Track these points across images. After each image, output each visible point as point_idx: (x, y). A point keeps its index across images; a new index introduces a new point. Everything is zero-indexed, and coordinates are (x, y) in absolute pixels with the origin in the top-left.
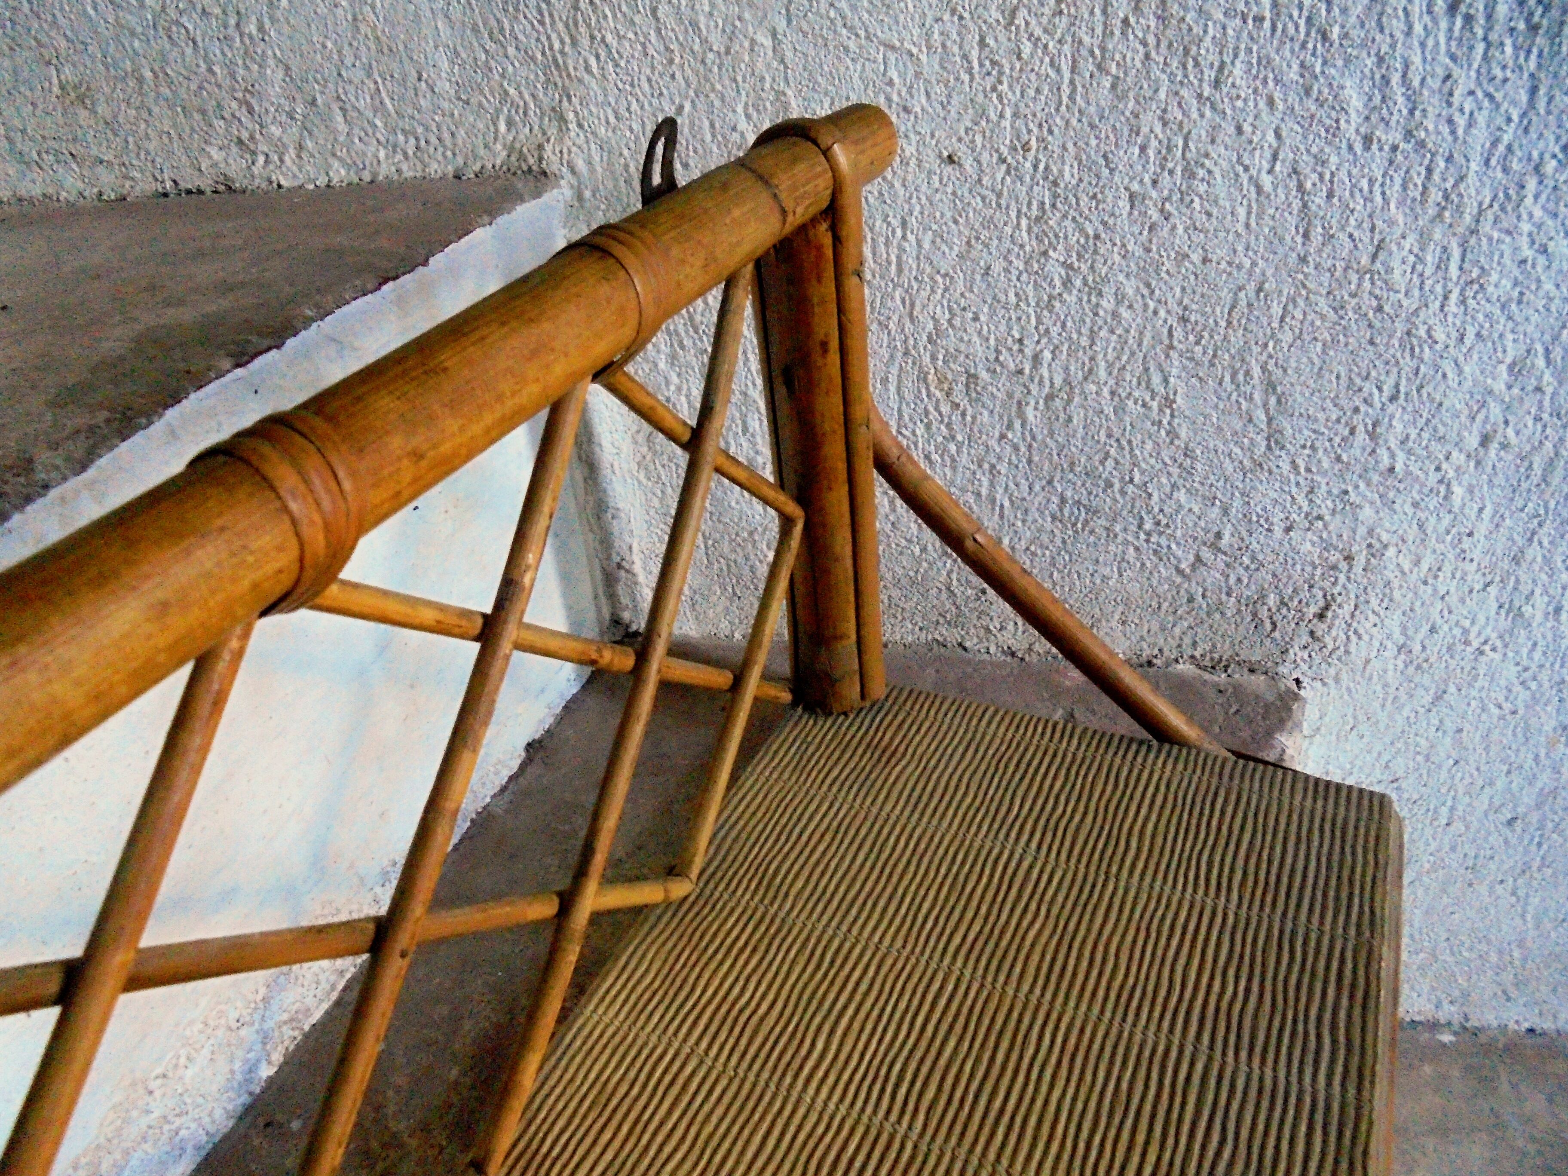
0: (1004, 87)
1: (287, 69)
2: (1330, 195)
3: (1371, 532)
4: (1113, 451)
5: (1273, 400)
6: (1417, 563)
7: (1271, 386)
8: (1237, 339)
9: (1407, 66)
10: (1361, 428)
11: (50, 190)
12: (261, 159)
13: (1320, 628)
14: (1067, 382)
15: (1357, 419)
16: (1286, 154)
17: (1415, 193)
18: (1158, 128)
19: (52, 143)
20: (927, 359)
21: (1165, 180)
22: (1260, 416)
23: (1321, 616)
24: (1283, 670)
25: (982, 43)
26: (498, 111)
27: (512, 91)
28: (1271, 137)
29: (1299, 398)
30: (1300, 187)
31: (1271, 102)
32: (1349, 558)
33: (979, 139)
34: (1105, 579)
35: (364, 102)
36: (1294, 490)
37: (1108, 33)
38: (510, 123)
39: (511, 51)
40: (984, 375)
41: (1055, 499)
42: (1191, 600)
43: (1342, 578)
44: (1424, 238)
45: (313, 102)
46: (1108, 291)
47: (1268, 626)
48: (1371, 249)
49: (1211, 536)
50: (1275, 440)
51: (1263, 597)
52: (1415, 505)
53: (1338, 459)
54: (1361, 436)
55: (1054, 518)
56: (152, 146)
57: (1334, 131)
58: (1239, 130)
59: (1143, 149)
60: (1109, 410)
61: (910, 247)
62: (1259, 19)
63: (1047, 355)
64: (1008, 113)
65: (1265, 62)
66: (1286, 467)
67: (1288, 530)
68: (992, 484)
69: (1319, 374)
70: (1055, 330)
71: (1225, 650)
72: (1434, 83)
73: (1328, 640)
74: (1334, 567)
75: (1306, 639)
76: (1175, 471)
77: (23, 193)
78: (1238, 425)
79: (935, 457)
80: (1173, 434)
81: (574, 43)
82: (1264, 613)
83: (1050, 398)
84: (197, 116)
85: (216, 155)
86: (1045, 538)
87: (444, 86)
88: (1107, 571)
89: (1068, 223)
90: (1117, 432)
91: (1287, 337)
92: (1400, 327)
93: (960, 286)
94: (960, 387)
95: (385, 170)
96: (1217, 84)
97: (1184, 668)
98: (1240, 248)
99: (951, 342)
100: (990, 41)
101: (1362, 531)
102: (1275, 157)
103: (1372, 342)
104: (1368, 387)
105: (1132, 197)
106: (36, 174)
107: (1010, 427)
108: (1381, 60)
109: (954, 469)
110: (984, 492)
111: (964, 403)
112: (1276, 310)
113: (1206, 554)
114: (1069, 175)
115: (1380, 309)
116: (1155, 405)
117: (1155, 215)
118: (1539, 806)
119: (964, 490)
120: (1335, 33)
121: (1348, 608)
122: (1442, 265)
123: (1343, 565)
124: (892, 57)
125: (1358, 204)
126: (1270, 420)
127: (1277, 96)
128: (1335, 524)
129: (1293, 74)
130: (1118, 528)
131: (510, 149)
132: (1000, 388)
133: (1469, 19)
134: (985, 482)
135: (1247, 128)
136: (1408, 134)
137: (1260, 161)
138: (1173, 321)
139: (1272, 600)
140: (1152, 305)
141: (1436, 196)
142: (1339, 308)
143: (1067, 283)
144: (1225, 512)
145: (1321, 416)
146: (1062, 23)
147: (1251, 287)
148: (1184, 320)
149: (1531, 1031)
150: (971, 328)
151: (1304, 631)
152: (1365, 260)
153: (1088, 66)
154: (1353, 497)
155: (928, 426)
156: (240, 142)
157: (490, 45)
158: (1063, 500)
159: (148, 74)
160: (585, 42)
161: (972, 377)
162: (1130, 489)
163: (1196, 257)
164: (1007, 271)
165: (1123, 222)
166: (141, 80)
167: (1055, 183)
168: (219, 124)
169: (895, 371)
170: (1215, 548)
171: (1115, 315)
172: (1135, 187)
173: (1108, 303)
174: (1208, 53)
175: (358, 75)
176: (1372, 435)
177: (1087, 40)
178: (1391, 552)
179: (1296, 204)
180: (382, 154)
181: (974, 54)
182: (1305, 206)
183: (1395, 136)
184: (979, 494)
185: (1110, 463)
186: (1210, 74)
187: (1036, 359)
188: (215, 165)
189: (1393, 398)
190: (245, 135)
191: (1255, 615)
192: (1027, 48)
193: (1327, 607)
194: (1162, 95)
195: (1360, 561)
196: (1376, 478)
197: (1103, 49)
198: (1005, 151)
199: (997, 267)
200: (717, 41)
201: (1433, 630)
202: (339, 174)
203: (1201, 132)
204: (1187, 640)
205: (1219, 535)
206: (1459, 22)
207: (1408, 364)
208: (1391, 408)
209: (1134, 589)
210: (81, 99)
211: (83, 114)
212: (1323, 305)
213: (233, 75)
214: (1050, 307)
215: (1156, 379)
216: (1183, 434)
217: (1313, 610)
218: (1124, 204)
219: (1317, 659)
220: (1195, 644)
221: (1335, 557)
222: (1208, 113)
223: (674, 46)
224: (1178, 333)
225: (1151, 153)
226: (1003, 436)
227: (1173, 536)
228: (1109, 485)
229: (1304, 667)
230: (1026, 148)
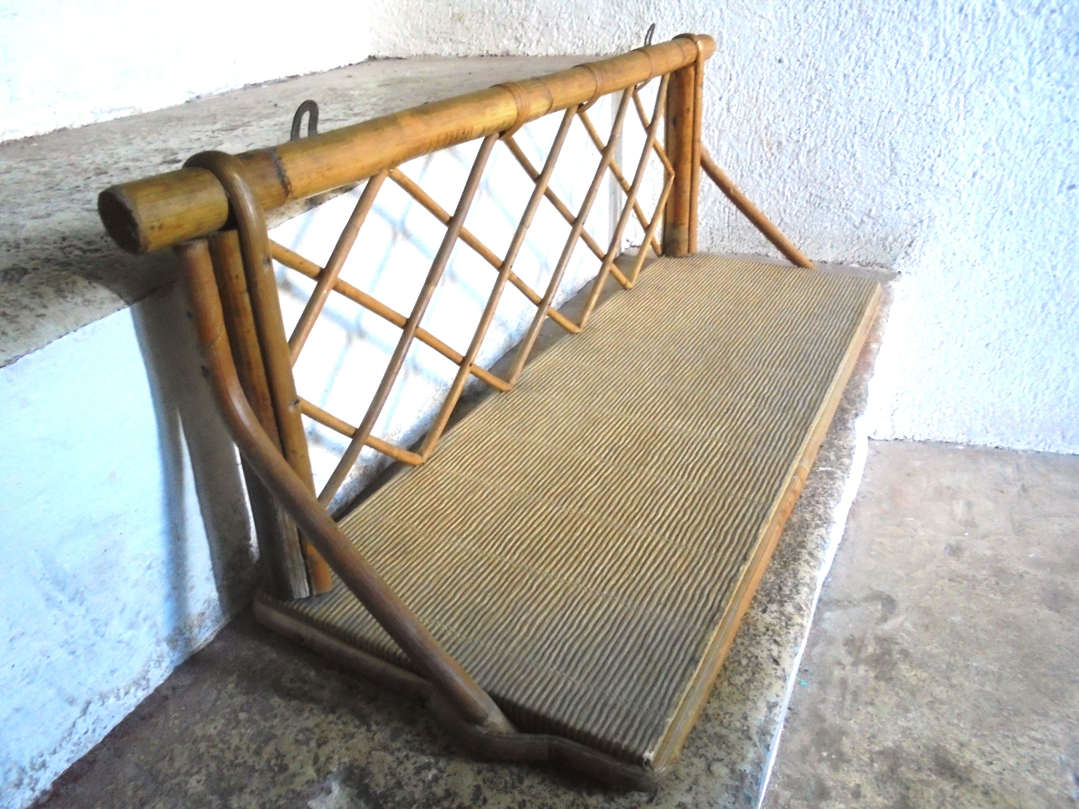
0: (801, 34)
1: (540, 12)
2: (917, 76)
3: (930, 211)
4: (831, 174)
5: (893, 155)
6: (948, 224)
7: (892, 150)
8: (880, 131)
9: (945, 31)
10: (926, 168)
11: (438, 52)
12: (522, 45)
13: (910, 250)
14: (816, 145)
15: (925, 164)
16: (902, 61)
17: (947, 77)
18: (856, 49)
19: (443, 35)
20: (763, 135)
21: (857, 69)
22: (888, 162)
23: (910, 245)
24: (894, 267)
25: (795, 17)
26: (615, 33)
27: (622, 26)
28: (896, 56)
29: (903, 155)
30: (906, 74)
31: (896, 42)
32: (921, 222)
33: (790, 53)
34: (826, 228)
35: (566, 26)
36: (900, 193)
37: (840, 15)
38: (619, 38)
39: (624, 11)
40: (785, 142)
41: (808, 194)
42: (859, 238)
43: (919, 230)
44: (951, 93)
45: (547, 25)
46: (834, 111)
47: (888, 249)
48: (931, 98)
49: (867, 211)
50: (893, 171)
51: (886, 238)
52: (948, 200)
53: (917, 180)
54: (926, 172)
55: (807, 202)
56: (482, 37)
57: (919, 54)
58: (885, 52)
59: (850, 58)
60: (831, 157)
61: (761, 92)
62: (893, 12)
63: (808, 135)
64: (802, 43)
65: (895, 27)
66: (897, 182)
67: (898, 209)
68: (784, 187)
69: (911, 146)
70: (812, 125)
71: (871, 259)
72: (954, 37)
73: (912, 255)
74: (915, 225)
75: (903, 255)
76: (855, 183)
77: (428, 53)
78: (879, 165)
79: (763, 175)
80: (854, 168)
81: (648, 9)
82: (887, 244)
83: (809, 152)
84: (502, 28)
85: (506, 42)
86: (803, 210)
87: (597, 22)
88: (826, 225)
89: (820, 85)
90: (833, 167)
91: (899, 130)
92: (942, 128)
93: (778, 107)
94: (775, 147)
95: (569, 51)
96: (878, 34)
97: (855, 265)
98: (883, 95)
99: (773, 128)
100: (798, 17)
101: (926, 211)
102: (897, 62)
103: (931, 133)
104: (930, 151)
105: (845, 75)
106: (434, 46)
107: (793, 163)
108: (935, 29)
109: (770, 180)
110: (781, 190)
111: (776, 153)
112: (896, 120)
113: (865, 219)
114: (822, 67)
115: (934, 120)
116: (848, 156)
117: (852, 82)
118: (999, 338)
119: (773, 189)
120: (919, 18)
121: (920, 243)
122: (957, 104)
123: (919, 225)
124: (762, 21)
125: (927, 80)
126: (892, 163)
127: (899, 40)
128: (916, 206)
129: (905, 32)
130: (831, 206)
131: (618, 47)
132: (790, 147)
133: (966, 16)
134: (782, 185)
135: (888, 51)
136: (945, 56)
137: (892, 63)
138: (857, 123)
139: (891, 239)
140: (849, 117)
141: (955, 78)
142: (919, 119)
143: (818, 107)
144: (873, 200)
145: (911, 162)
146: (824, 12)
147: (887, 111)
148: (861, 123)
149: (997, 447)
150: (782, 123)
151: (903, 251)
152: (929, 102)
153: (832, 27)
154: (923, 196)
155: (762, 162)
156: (516, 38)
157: (616, 8)
158: (811, 195)
159: (487, 11)
160: (652, 9)
161: (780, 143)
162: (837, 190)
163: (867, 99)
164: (796, 102)
165: (841, 85)
166: (484, 13)
167: (817, 69)
168: (510, 31)
169: (751, 139)
170: (869, 216)
171: (835, 120)
172: (846, 72)
173: (833, 115)
174: (875, 23)
175: (566, 16)
176: (931, 170)
177: (833, 18)
178: (937, 220)
179: (905, 80)
180: (569, 45)
181: (792, 21)
182: (907, 81)
183: (941, 56)
184: (778, 191)
185: (830, 179)
186: (875, 31)
187: (805, 137)
188: (504, 46)
189: (939, 156)
190: (518, 36)
191: (884, 245)
192: (811, 19)
193: (912, 242)
194: (858, 38)
195: (925, 223)
196: (932, 188)
197: (838, 21)
198: (800, 57)
199: (793, 101)
200: (700, 13)
201: (954, 254)
202: (551, 51)
203: (871, 52)
204: (857, 255)
205: (870, 210)
206: (963, 16)
207: (944, 142)
208: (938, 159)
209: (837, 232)
210: (460, 19)
211: (459, 24)
212: (913, 118)
213: (519, 13)
214: (811, 116)
215: (849, 146)
216: (859, 167)
217: (907, 243)
218: (841, 79)
219: (908, 263)
220: (859, 257)
221: (915, 221)
222: (874, 45)
223: (685, 14)
224: (859, 128)
225: (853, 59)
226: (790, 167)
227: (852, 211)
228: (829, 188)
229: (903, 266)
230: (807, 56)
